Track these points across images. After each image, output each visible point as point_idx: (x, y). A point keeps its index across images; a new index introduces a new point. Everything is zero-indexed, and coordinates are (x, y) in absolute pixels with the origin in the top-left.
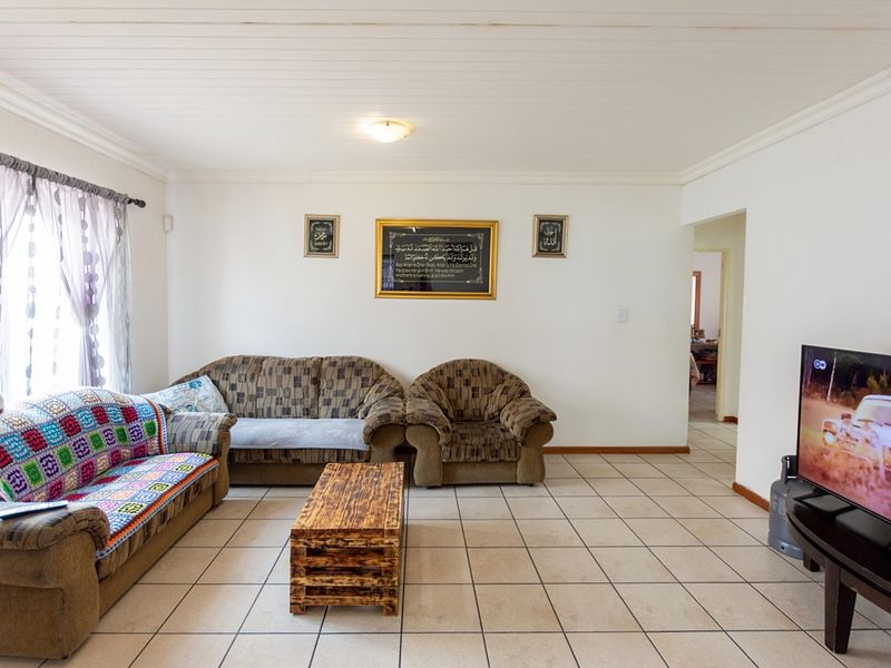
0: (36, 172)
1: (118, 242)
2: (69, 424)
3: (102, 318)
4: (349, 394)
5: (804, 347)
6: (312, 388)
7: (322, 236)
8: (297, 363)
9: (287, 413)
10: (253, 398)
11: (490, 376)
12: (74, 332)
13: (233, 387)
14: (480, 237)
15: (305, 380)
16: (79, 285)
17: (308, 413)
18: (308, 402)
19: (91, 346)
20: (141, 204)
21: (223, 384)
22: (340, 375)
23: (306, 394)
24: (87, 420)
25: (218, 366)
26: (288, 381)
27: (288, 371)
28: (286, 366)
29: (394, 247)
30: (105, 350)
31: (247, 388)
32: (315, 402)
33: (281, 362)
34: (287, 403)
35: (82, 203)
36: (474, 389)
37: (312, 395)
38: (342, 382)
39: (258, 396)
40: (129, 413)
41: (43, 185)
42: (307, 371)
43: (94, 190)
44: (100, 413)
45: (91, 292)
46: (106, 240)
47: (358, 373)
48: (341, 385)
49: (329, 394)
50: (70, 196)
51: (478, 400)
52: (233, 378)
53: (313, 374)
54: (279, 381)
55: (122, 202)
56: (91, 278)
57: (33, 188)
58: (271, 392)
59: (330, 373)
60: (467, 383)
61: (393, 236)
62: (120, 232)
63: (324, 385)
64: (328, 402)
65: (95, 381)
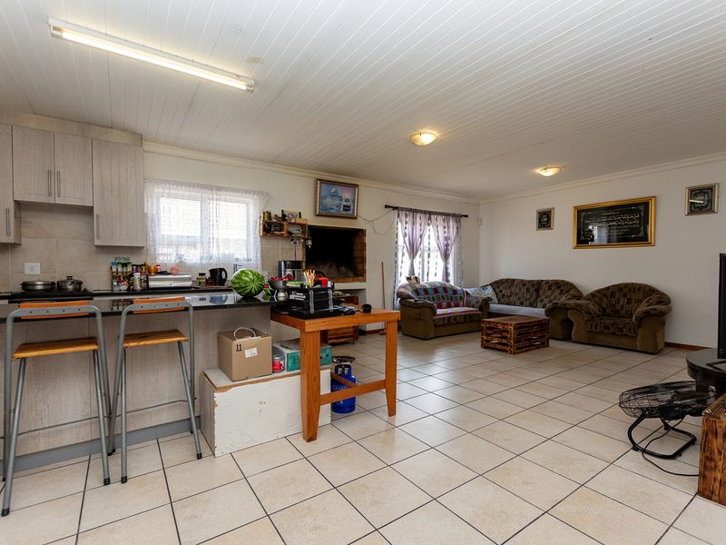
0: (431, 213)
1: (457, 232)
2: (436, 290)
3: (451, 260)
4: (552, 297)
5: (721, 255)
6: (534, 294)
7: (545, 220)
8: (529, 281)
9: (522, 304)
10: (509, 297)
11: (642, 292)
12: (441, 264)
13: (501, 291)
14: (642, 208)
15: (532, 290)
16: (442, 242)
17: (531, 305)
18: (532, 300)
19: (446, 268)
20: (466, 216)
21: (497, 290)
22: (550, 288)
23: (531, 296)
24: (441, 291)
25: (496, 282)
26: (524, 289)
27: (524, 285)
28: (523, 283)
29: (584, 220)
30: (451, 271)
31: (507, 292)
32: (536, 300)
33: (522, 281)
34: (522, 300)
35: (444, 220)
36: (628, 299)
37: (534, 297)
38: (550, 292)
39: (511, 296)
40: (455, 292)
41: (432, 217)
42: (533, 286)
43: (447, 215)
44: (445, 289)
45: (447, 250)
46: (453, 232)
47: (559, 287)
48: (549, 293)
49: (543, 297)
50: (440, 218)
51: (630, 306)
52: (501, 288)
53: (536, 287)
54: (520, 289)
55: (458, 217)
56: (447, 245)
57: (430, 219)
58: (516, 294)
59: (545, 287)
60: (625, 296)
61: (583, 214)
62: (457, 228)
63: (541, 293)
64: (542, 301)
65: (448, 281)
